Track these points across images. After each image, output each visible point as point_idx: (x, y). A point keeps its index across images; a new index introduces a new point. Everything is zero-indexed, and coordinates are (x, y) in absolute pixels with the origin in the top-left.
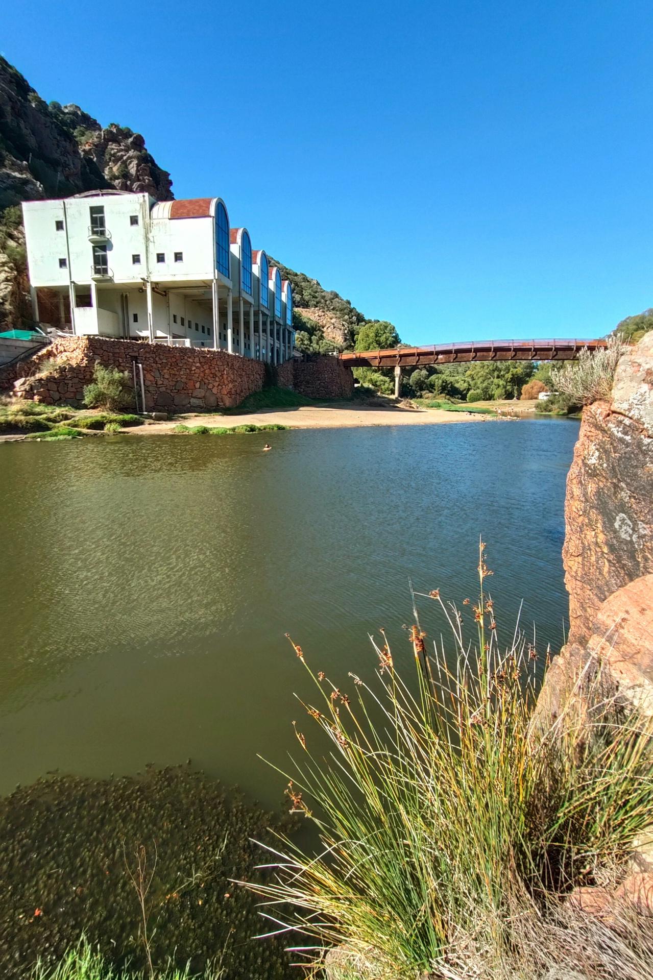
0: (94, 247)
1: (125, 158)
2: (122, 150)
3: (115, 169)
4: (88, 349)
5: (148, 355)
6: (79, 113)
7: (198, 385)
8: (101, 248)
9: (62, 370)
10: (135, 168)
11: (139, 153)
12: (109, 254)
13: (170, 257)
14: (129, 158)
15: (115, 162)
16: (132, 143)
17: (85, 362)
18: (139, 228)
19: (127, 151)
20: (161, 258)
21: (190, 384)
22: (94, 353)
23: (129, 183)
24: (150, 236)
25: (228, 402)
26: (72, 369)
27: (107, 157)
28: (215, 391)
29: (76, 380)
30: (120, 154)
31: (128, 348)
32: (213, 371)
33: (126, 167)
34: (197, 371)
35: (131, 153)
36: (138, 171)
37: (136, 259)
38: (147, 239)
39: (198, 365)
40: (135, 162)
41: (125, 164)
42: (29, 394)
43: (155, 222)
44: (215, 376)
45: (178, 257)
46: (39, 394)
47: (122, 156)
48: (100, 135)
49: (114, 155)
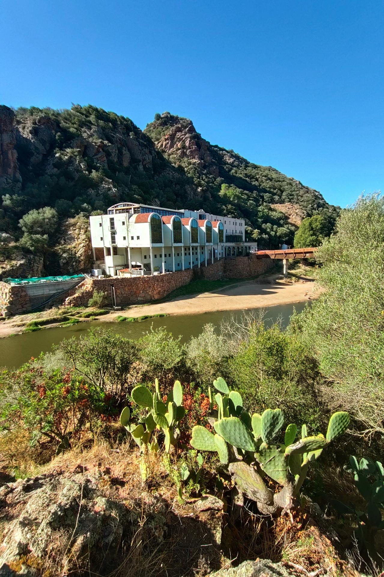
0: (111, 233)
1: (184, 139)
2: (183, 135)
3: (179, 145)
4: (93, 284)
5: (118, 283)
6: (169, 116)
7: (141, 292)
8: (113, 233)
9: (83, 293)
10: (188, 143)
11: (191, 135)
12: (116, 236)
13: (135, 238)
14: (186, 138)
15: (179, 141)
16: (188, 130)
17: (91, 289)
18: (125, 226)
19: (185, 135)
20: (132, 238)
21: (138, 292)
22: (95, 285)
23: (185, 150)
24: (129, 229)
25: (156, 297)
26: (86, 293)
27: (176, 139)
28: (150, 293)
29: (88, 296)
30: (181, 137)
31: (110, 281)
32: (149, 285)
33: (184, 143)
34: (141, 286)
35: (187, 135)
36: (190, 144)
37: (124, 238)
38: (128, 230)
39: (142, 283)
40: (189, 139)
41: (184, 142)
42: (70, 303)
43: (130, 224)
44: (150, 287)
45: (138, 238)
46: (73, 303)
47: (183, 138)
48: (173, 129)
49: (179, 138)
